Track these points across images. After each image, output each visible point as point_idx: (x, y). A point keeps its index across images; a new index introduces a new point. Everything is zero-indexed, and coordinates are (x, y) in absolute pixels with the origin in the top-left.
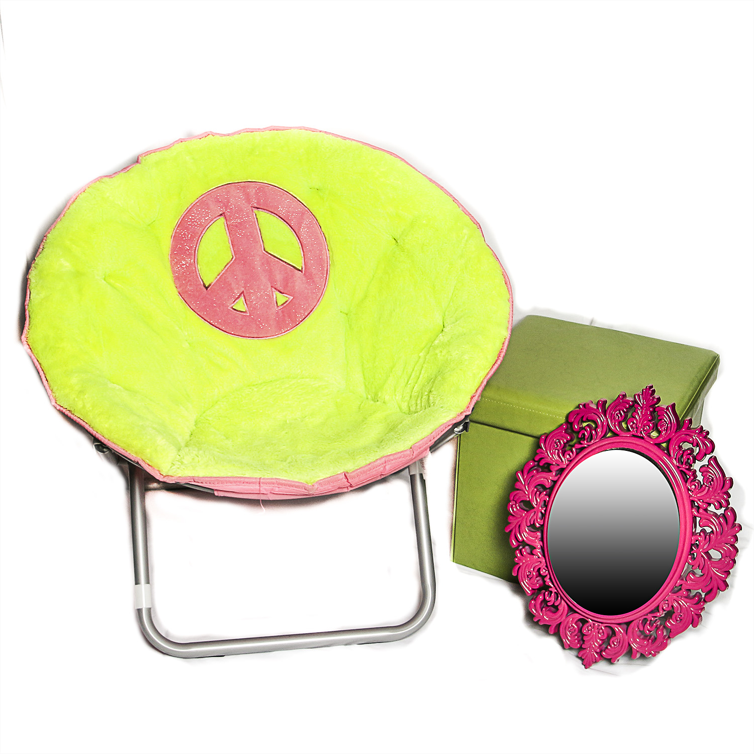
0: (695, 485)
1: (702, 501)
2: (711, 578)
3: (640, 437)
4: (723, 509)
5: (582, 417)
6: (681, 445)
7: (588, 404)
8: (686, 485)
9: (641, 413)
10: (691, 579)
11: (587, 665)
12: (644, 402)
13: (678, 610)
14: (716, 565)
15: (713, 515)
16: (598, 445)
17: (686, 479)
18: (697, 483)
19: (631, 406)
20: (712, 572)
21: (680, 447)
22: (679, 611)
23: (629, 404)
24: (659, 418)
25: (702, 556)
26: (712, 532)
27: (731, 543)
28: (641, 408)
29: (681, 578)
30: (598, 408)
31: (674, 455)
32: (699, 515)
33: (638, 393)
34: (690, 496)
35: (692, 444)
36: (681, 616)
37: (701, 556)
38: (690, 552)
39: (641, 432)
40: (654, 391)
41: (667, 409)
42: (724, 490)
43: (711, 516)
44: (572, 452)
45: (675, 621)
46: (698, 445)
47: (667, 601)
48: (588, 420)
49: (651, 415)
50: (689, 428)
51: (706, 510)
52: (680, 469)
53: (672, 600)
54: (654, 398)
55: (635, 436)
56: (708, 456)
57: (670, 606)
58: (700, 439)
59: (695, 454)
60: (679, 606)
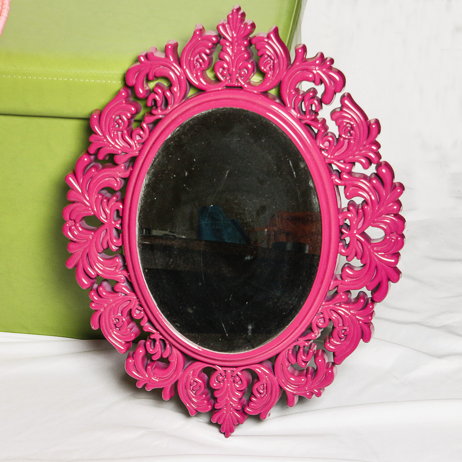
0: (329, 141)
1: (342, 161)
2: (376, 267)
3: (238, 87)
4: (374, 166)
5: (147, 75)
6: (297, 87)
7: (152, 53)
8: (316, 143)
9: (233, 50)
10: (349, 276)
11: (227, 432)
12: (233, 35)
13: (339, 324)
14: (379, 249)
15: (362, 179)
16: (180, 112)
17: (314, 135)
18: (331, 137)
19: (215, 44)
20: (376, 259)
21: (297, 90)
22: (341, 325)
23: (211, 41)
24: (260, 53)
25: (358, 240)
26: (365, 202)
27: (395, 213)
28: (232, 43)
29: (334, 278)
30: (167, 56)
31: (291, 104)
32: (343, 182)
33: (221, 23)
34: (325, 158)
35: (314, 82)
36: (345, 330)
37: (355, 240)
38: (340, 238)
39: (237, 80)
40: (243, 15)
41: (269, 37)
42: (371, 139)
43: (358, 179)
44: (142, 129)
45: (338, 339)
46: (322, 81)
47: (322, 313)
48: (156, 77)
49: (246, 50)
50: (304, 60)
51: (350, 173)
52: (304, 122)
53: (328, 310)
54: (246, 25)
55: (229, 87)
56: (338, 96)
57: (327, 320)
58: (324, 72)
59: (319, 95)
60: (339, 317)
